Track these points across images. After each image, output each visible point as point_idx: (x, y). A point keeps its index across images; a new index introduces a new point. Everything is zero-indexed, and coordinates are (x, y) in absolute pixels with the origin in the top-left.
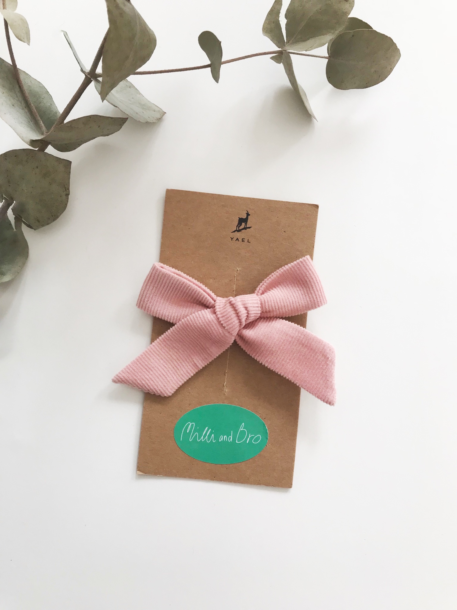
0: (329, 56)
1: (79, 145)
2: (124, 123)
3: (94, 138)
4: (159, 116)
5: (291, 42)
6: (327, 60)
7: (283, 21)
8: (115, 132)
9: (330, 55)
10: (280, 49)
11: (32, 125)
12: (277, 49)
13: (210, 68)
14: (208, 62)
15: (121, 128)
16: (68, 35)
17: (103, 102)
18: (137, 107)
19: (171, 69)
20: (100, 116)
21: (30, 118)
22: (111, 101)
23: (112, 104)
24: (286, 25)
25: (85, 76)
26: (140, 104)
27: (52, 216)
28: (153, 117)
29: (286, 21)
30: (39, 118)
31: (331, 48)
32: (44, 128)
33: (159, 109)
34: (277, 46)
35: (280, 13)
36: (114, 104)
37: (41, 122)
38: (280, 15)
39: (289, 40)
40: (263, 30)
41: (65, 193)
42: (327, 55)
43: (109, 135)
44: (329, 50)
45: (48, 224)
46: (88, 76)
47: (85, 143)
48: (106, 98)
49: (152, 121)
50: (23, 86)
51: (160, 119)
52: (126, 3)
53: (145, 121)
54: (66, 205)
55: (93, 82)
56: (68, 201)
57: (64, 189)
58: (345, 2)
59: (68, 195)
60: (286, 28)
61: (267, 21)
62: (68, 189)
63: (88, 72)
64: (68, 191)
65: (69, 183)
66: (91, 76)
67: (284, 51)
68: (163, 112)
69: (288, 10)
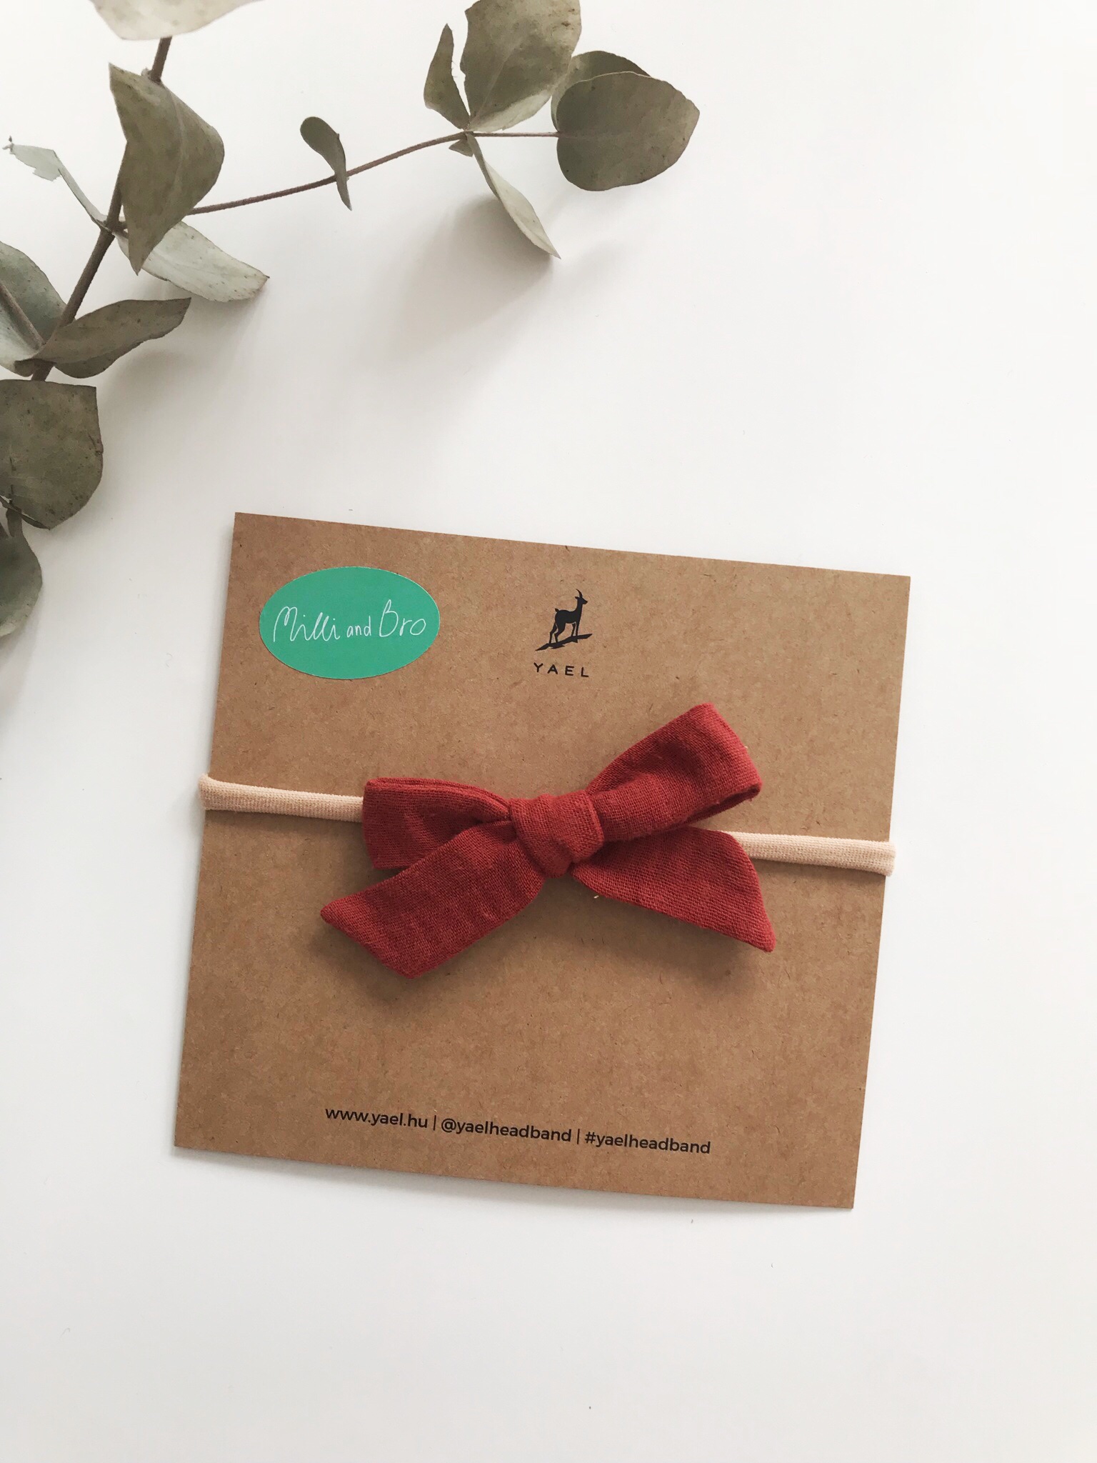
0: (558, 132)
1: (112, 361)
2: (186, 308)
3: (138, 344)
4: (255, 286)
5: (478, 116)
6: (557, 139)
7: (459, 77)
8: (173, 329)
9: (559, 130)
10: (462, 130)
11: (14, 332)
12: (456, 131)
13: (335, 183)
14: (329, 172)
15: (183, 318)
16: (58, 156)
17: (137, 275)
18: (212, 273)
19: (263, 195)
20: (138, 301)
21: (8, 319)
22: (154, 271)
23: (158, 277)
24: (466, 83)
25: (100, 230)
26: (216, 266)
27: (77, 498)
28: (245, 289)
29: (464, 76)
30: (26, 319)
31: (557, 116)
32: (38, 337)
33: (254, 272)
34: (455, 125)
35: (452, 61)
36: (160, 275)
37: (31, 325)
38: (453, 65)
39: (475, 112)
40: (425, 98)
41: (93, 450)
42: (554, 130)
43: (164, 335)
44: (556, 119)
45: (72, 515)
46: (106, 228)
47: (122, 355)
48: (144, 266)
49: (241, 298)
51: (258, 290)
52: (153, 86)
53: (227, 300)
54: (100, 472)
55: (115, 239)
56: (102, 465)
57: (91, 443)
58: (563, 27)
59: (99, 453)
60: (467, 90)
61: (432, 82)
62: (99, 441)
63: (105, 221)
64: (98, 444)
65: (98, 429)
66: (110, 230)
67: (468, 133)
68: (264, 275)
69: (464, 56)
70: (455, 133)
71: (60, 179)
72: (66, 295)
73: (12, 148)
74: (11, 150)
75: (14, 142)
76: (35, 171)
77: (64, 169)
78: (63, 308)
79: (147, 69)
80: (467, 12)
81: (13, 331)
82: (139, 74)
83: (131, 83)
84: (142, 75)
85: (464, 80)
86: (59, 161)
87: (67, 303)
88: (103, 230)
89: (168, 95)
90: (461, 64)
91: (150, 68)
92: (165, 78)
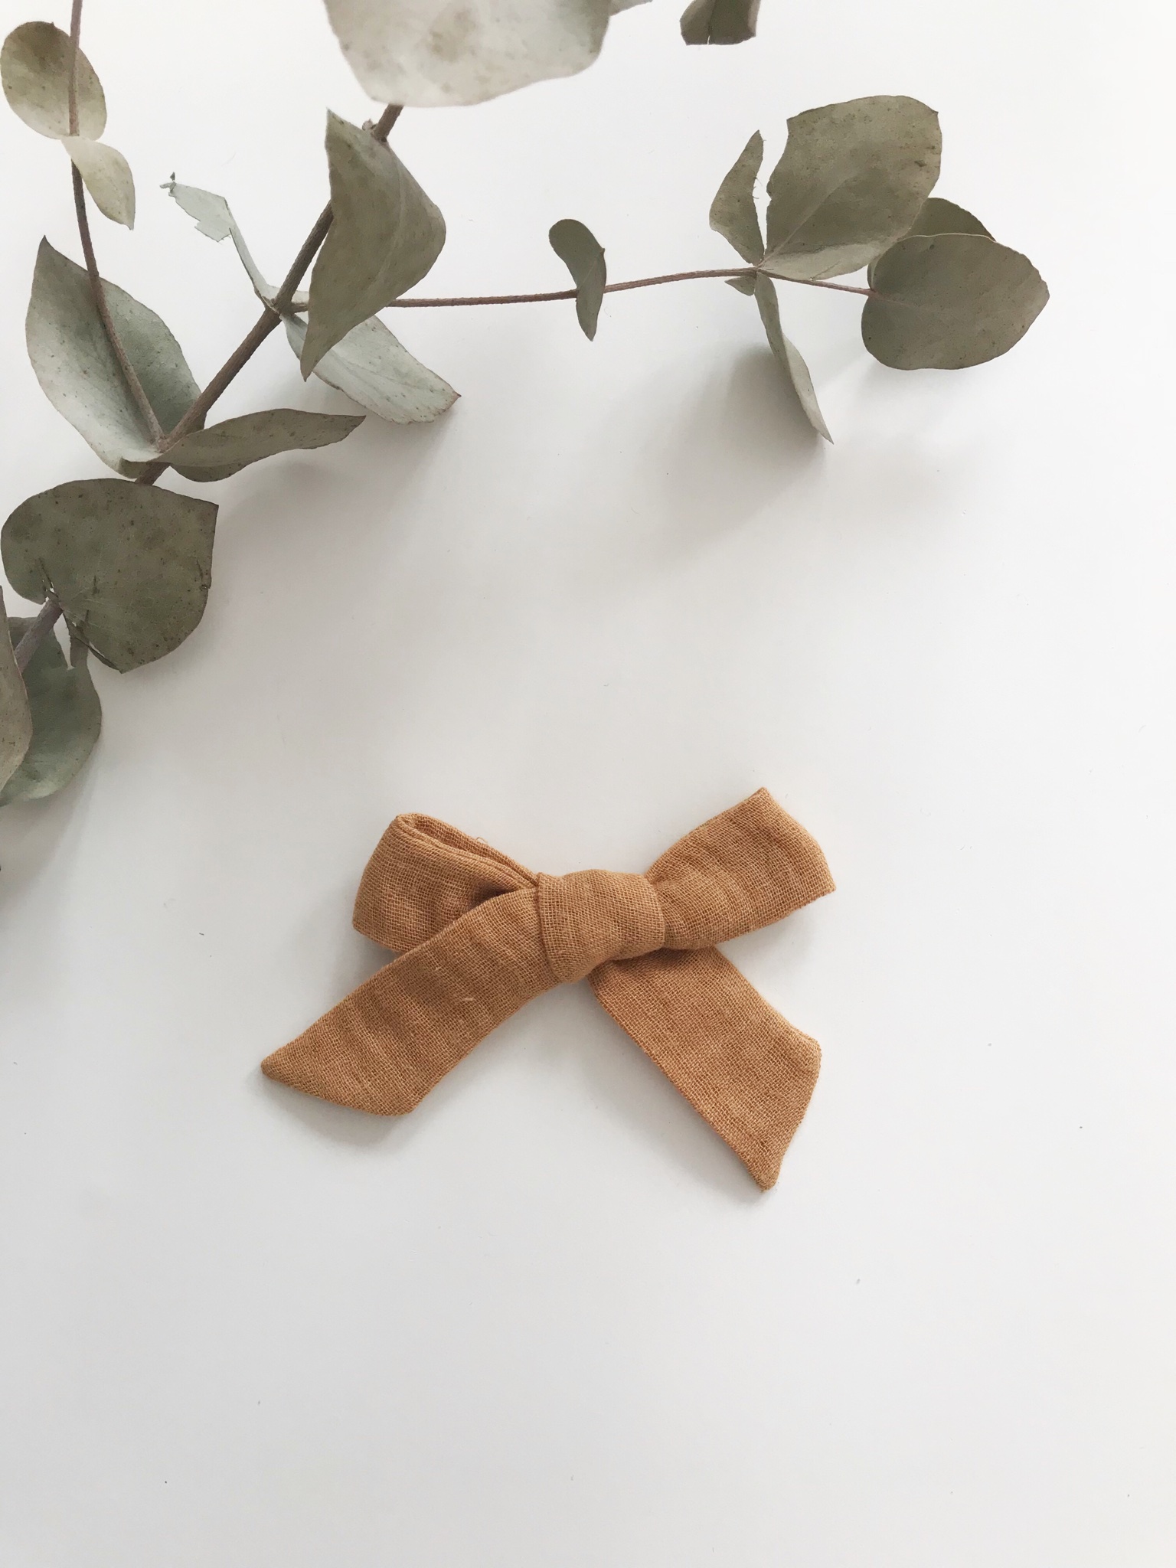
0: (871, 289)
1: (241, 466)
2: (356, 426)
4: (441, 403)
5: (777, 250)
6: (866, 297)
7: (762, 200)
8: (331, 443)
9: (873, 287)
10: (751, 266)
11: (127, 417)
12: (741, 264)
13: (575, 299)
14: (571, 285)
15: (347, 436)
16: (229, 206)
17: (305, 380)
18: (391, 380)
20: (298, 412)
21: (124, 399)
22: (326, 375)
23: (328, 382)
24: (769, 208)
25: (264, 309)
26: (397, 372)
27: (165, 639)
28: (429, 408)
29: (769, 199)
30: (145, 401)
31: (875, 273)
32: (156, 427)
33: (441, 386)
34: (744, 257)
35: (755, 178)
36: (331, 379)
37: (151, 412)
38: (756, 183)
39: (775, 247)
40: (711, 216)
41: (199, 582)
42: (867, 287)
43: (320, 447)
44: (873, 277)
45: (154, 659)
46: (273, 309)
47: (256, 461)
48: (315, 368)
49: (424, 419)
50: (111, 324)
51: (444, 411)
52: (377, 146)
53: (406, 420)
54: (202, 612)
55: (282, 323)
56: (206, 603)
57: (199, 574)
58: (917, 166)
59: (206, 587)
60: (768, 218)
61: (723, 196)
62: (209, 573)
63: (273, 300)
64: (206, 577)
65: (211, 558)
66: (279, 309)
67: (760, 271)
68: (454, 392)
69: (775, 175)
70: (742, 268)
71: (229, 241)
72: (203, 377)
73: (173, 188)
74: (172, 191)
75: (177, 181)
76: (198, 224)
77: (235, 226)
78: (196, 396)
79: (370, 122)
80: (790, 121)
81: (126, 414)
82: (360, 126)
83: (348, 138)
84: (364, 129)
85: (768, 204)
86: (230, 214)
87: (202, 391)
88: (268, 310)
89: (394, 162)
90: (769, 185)
91: (376, 121)
92: (391, 138)
